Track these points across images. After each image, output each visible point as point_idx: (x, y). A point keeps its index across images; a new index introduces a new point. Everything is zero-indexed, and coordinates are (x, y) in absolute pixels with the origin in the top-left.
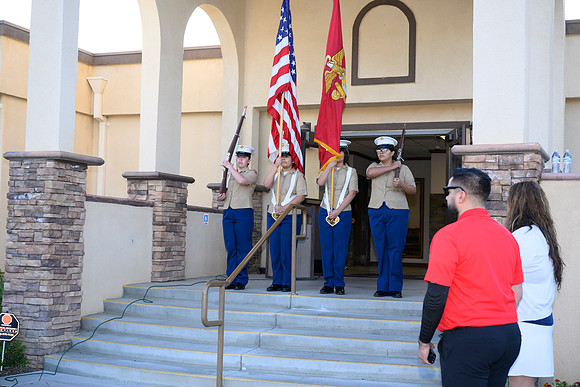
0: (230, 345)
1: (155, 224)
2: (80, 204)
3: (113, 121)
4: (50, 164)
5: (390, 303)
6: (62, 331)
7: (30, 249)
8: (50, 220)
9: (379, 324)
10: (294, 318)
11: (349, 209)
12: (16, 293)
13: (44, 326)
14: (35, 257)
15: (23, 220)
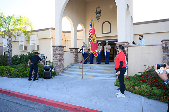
1: (74, 55)
5: (107, 65)
6: (61, 70)
8: (59, 55)
9: (105, 68)
12: (55, 65)
14: (57, 60)
15: (55, 55)
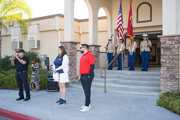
0: (107, 82)
2: (75, 52)
3: (84, 34)
4: (69, 44)
6: (73, 79)
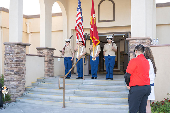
0: (66, 94)
1: (45, 61)
2: (24, 56)
3: (33, 34)
4: (16, 46)
5: (110, 81)
6: (20, 91)
7: (11, 69)
8: (16, 61)
9: (107, 87)
10: (84, 86)
11: (98, 56)
12: (7, 81)
13: (15, 90)
14: (13, 71)
15: (9, 61)
